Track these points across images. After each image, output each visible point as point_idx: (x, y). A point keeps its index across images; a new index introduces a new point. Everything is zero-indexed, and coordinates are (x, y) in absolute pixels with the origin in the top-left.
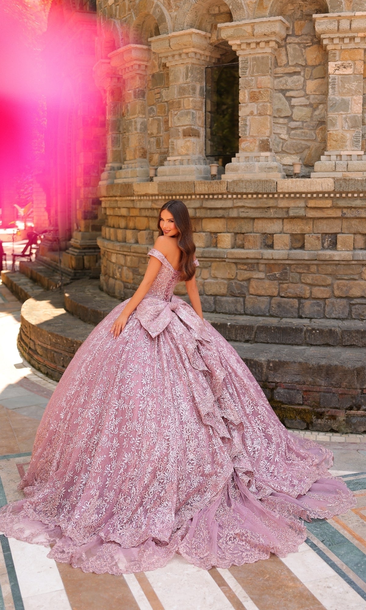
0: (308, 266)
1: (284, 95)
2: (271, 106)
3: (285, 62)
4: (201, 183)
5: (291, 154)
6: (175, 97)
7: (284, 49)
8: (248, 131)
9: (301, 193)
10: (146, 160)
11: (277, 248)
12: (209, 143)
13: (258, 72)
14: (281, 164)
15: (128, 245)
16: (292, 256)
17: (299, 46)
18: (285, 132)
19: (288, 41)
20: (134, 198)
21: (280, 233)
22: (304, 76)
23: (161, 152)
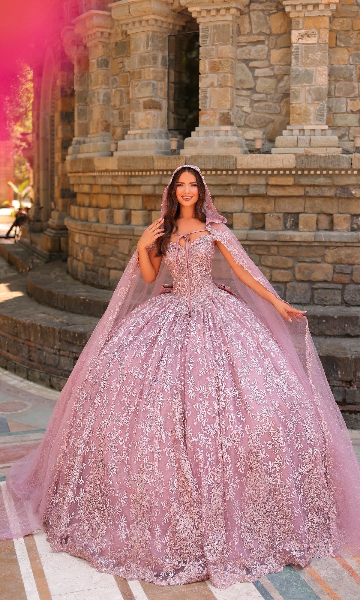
0: (268, 247)
1: (247, 65)
2: (232, 77)
3: (248, 30)
4: (160, 159)
5: (254, 128)
6: (136, 67)
7: (247, 16)
8: (208, 104)
9: (261, 170)
10: (110, 134)
11: (237, 228)
12: (172, 116)
13: (218, 41)
14: (243, 138)
15: (89, 224)
16: (251, 237)
17: (263, 13)
18: (248, 105)
19: (251, 8)
20: (95, 174)
21: (241, 212)
22: (268, 46)
23: (123, 125)
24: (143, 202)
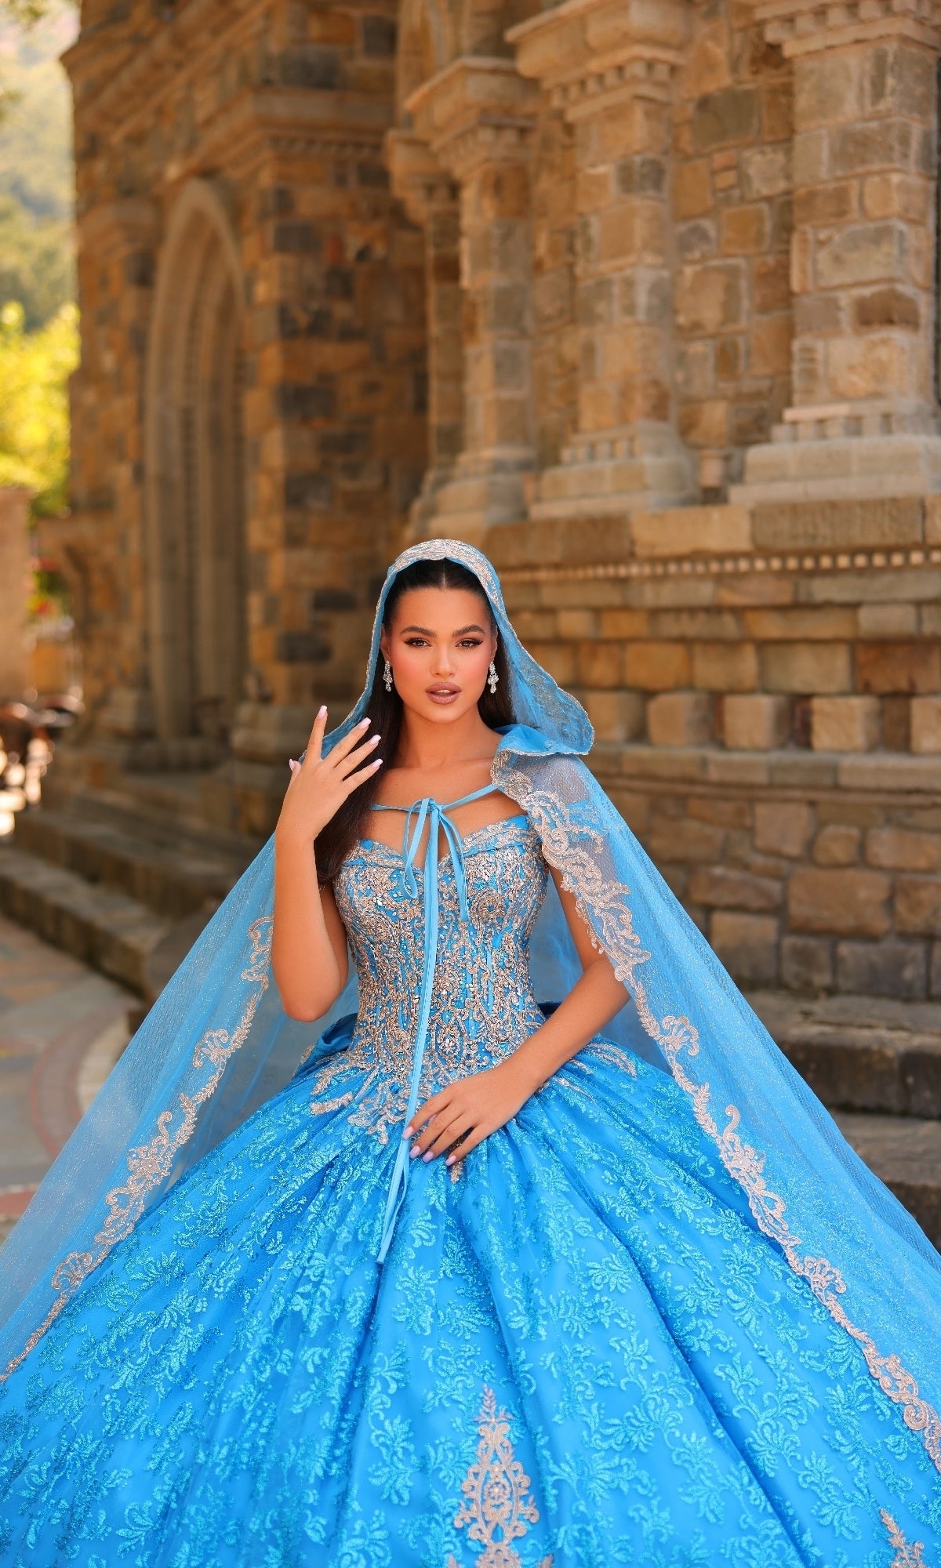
6: (820, 177)
10: (670, 428)
20: (634, 570)
23: (742, 393)
24: (855, 665)
